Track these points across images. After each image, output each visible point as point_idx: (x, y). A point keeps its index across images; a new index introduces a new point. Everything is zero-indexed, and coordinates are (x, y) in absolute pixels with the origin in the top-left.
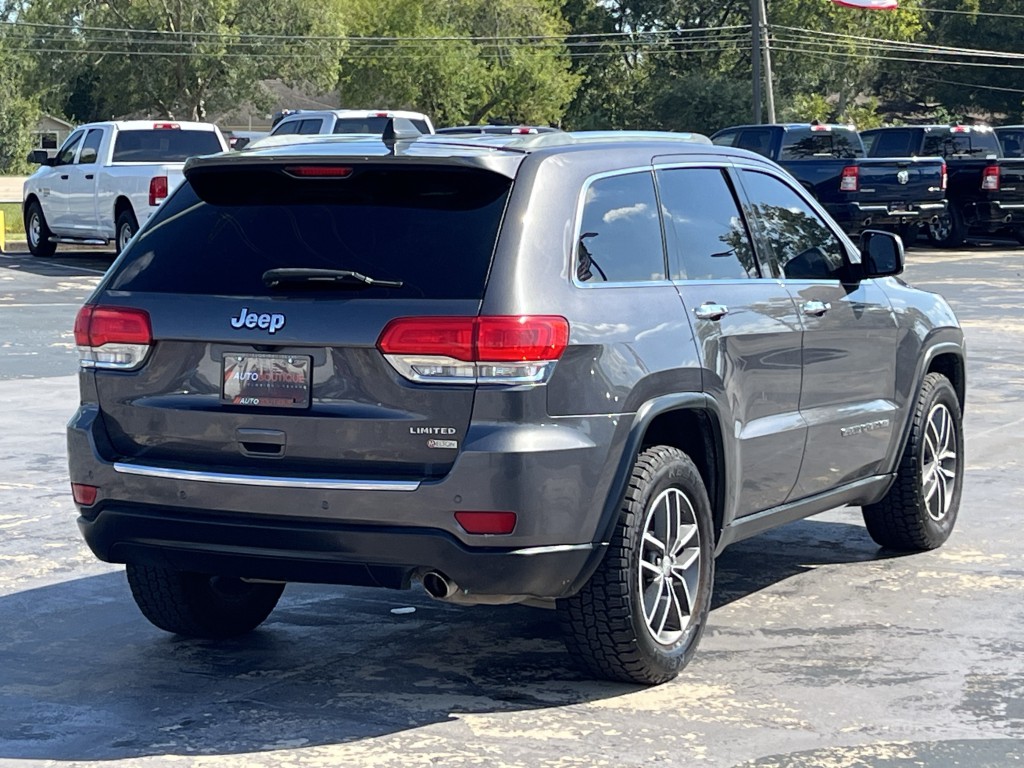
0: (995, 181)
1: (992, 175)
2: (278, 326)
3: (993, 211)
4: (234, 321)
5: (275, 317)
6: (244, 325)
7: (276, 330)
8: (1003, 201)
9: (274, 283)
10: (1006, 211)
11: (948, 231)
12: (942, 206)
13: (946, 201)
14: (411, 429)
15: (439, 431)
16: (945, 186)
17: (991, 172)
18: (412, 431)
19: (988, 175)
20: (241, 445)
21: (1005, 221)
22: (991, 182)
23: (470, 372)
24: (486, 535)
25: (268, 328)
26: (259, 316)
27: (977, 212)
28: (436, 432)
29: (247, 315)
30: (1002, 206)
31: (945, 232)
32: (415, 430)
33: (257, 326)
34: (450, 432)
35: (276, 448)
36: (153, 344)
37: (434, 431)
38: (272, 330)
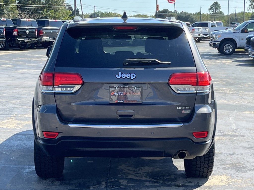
0: (17, 33)
1: (16, 31)
2: (134, 77)
3: (16, 41)
4: (117, 76)
5: (132, 74)
6: (121, 77)
7: (133, 78)
8: (19, 38)
9: (126, 64)
10: (20, 41)
11: (4, 46)
12: (4, 39)
13: (5, 38)
14: (177, 107)
15: (186, 108)
16: (5, 34)
17: (15, 31)
18: (177, 108)
19: (14, 31)
20: (118, 115)
21: (19, 43)
22: (15, 33)
23: (194, 89)
24: (201, 139)
25: (130, 78)
26: (126, 74)
27: (12, 41)
28: (185, 108)
29: (122, 74)
30: (19, 39)
31: (3, 46)
32: (179, 108)
33: (126, 77)
34: (189, 108)
35: (131, 116)
36: (83, 84)
37: (184, 108)
38: (132, 78)
